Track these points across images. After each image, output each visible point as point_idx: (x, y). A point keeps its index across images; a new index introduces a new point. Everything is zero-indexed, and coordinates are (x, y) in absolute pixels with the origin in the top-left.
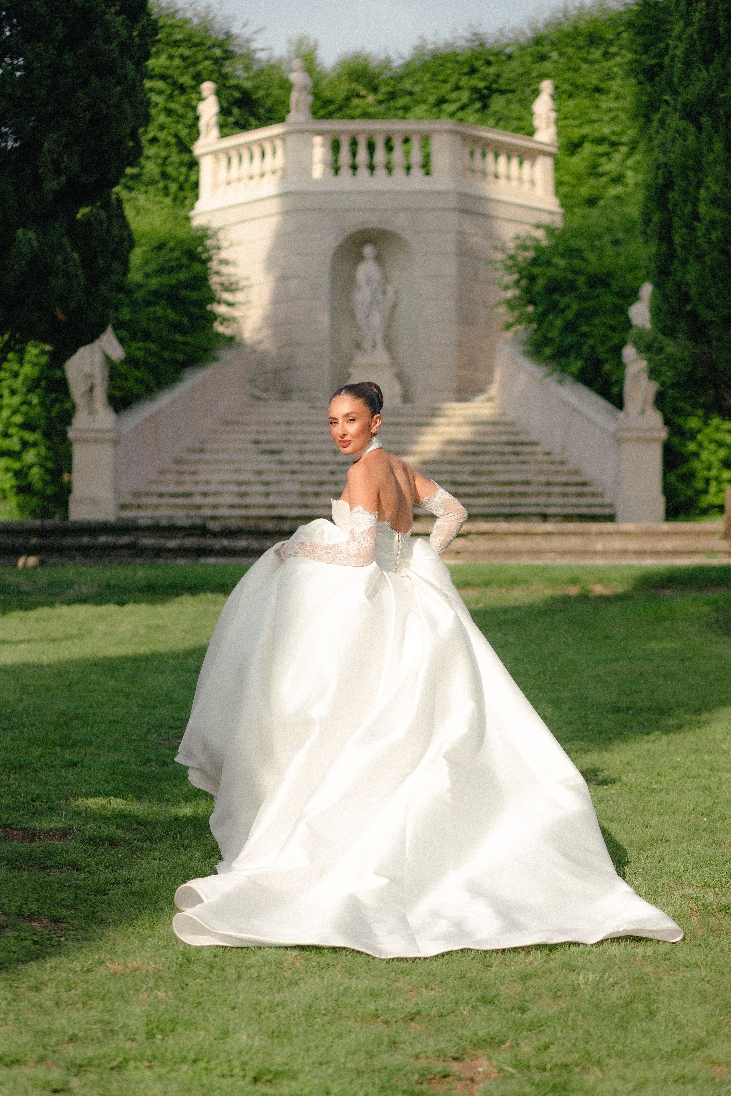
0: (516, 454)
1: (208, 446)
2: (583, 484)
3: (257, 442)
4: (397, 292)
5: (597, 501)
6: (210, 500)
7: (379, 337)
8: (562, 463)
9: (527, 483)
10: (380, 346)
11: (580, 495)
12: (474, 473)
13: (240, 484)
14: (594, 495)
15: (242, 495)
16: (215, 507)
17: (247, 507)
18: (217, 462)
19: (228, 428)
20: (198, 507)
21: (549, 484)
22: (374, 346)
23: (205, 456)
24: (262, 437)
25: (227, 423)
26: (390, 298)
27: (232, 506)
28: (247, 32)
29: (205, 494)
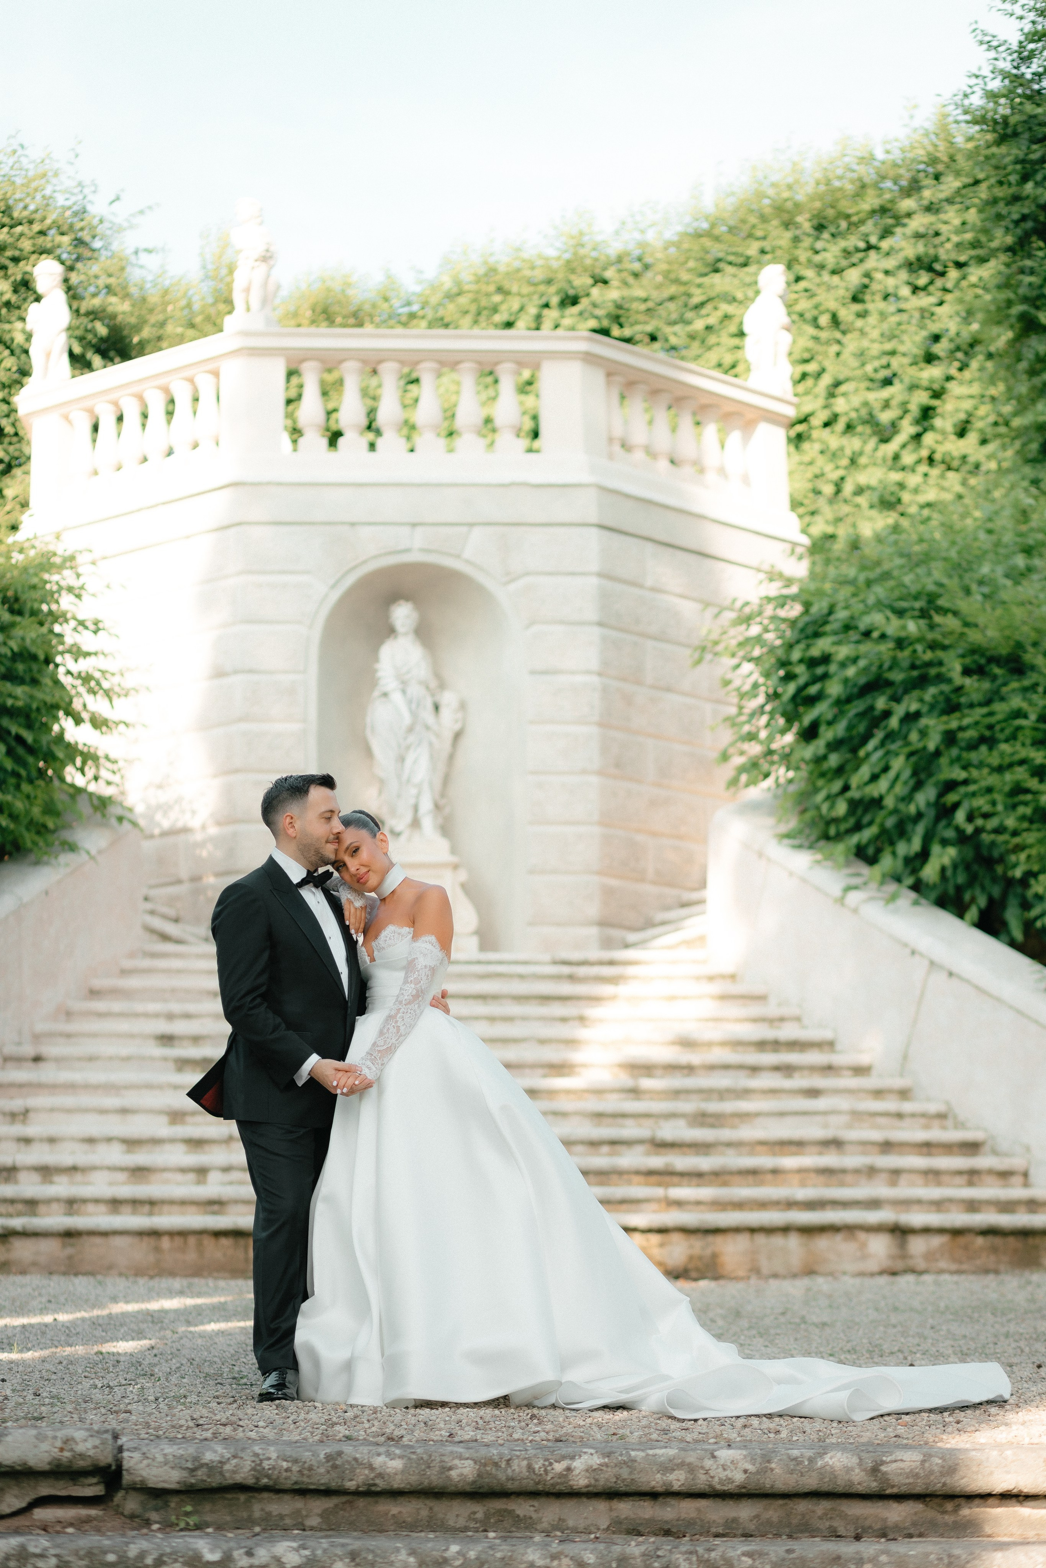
0: (787, 1070)
1: (49, 1050)
2: (972, 1147)
3: (167, 1039)
4: (463, 706)
5: (1016, 1192)
6: (61, 1188)
7: (426, 805)
8: (904, 1094)
9: (835, 1144)
10: (428, 823)
11: (972, 1176)
12: (701, 1119)
13: (131, 1143)
14: (1005, 1175)
15: (139, 1172)
16: (72, 1204)
17: (152, 1204)
18: (71, 1087)
19: (100, 1005)
20: (31, 1205)
21: (887, 1146)
22: (416, 823)
23: (47, 1073)
24: (179, 1027)
25: (94, 993)
26: (448, 720)
27: (115, 1204)
28: (120, 214)
29: (46, 1172)
